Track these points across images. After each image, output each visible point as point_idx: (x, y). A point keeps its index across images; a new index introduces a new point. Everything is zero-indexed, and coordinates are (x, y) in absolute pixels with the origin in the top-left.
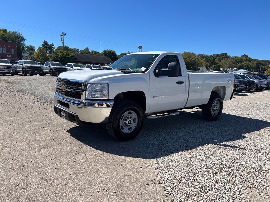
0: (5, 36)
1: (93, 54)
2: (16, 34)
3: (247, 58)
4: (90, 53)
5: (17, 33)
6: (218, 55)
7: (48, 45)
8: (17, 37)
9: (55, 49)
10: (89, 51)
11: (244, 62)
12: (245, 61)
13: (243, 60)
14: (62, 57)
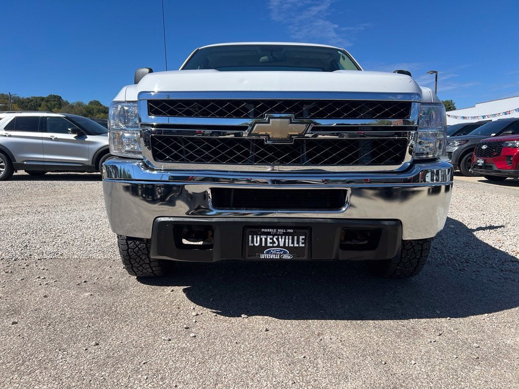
3: (101, 108)
6: (43, 99)
11: (96, 115)
12: (98, 111)
13: (95, 111)
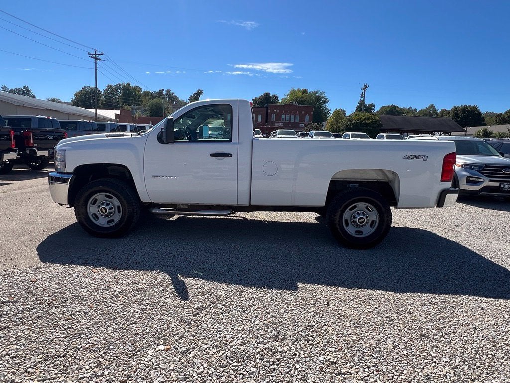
0: (303, 99)
1: (442, 116)
2: (317, 94)
4: (437, 114)
5: (319, 93)
7: (365, 106)
8: (318, 98)
9: (375, 112)
10: (435, 111)
14: (357, 123)
